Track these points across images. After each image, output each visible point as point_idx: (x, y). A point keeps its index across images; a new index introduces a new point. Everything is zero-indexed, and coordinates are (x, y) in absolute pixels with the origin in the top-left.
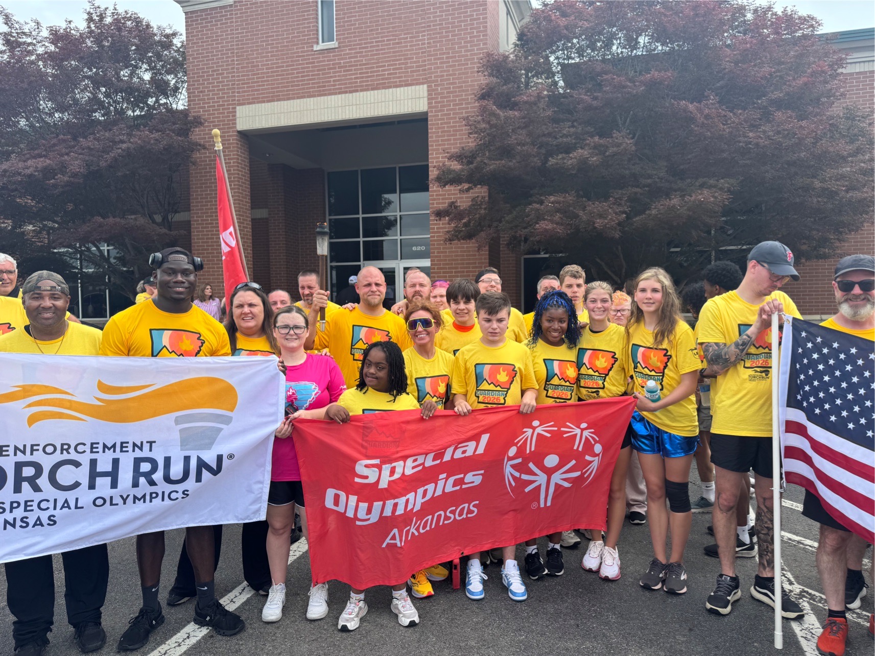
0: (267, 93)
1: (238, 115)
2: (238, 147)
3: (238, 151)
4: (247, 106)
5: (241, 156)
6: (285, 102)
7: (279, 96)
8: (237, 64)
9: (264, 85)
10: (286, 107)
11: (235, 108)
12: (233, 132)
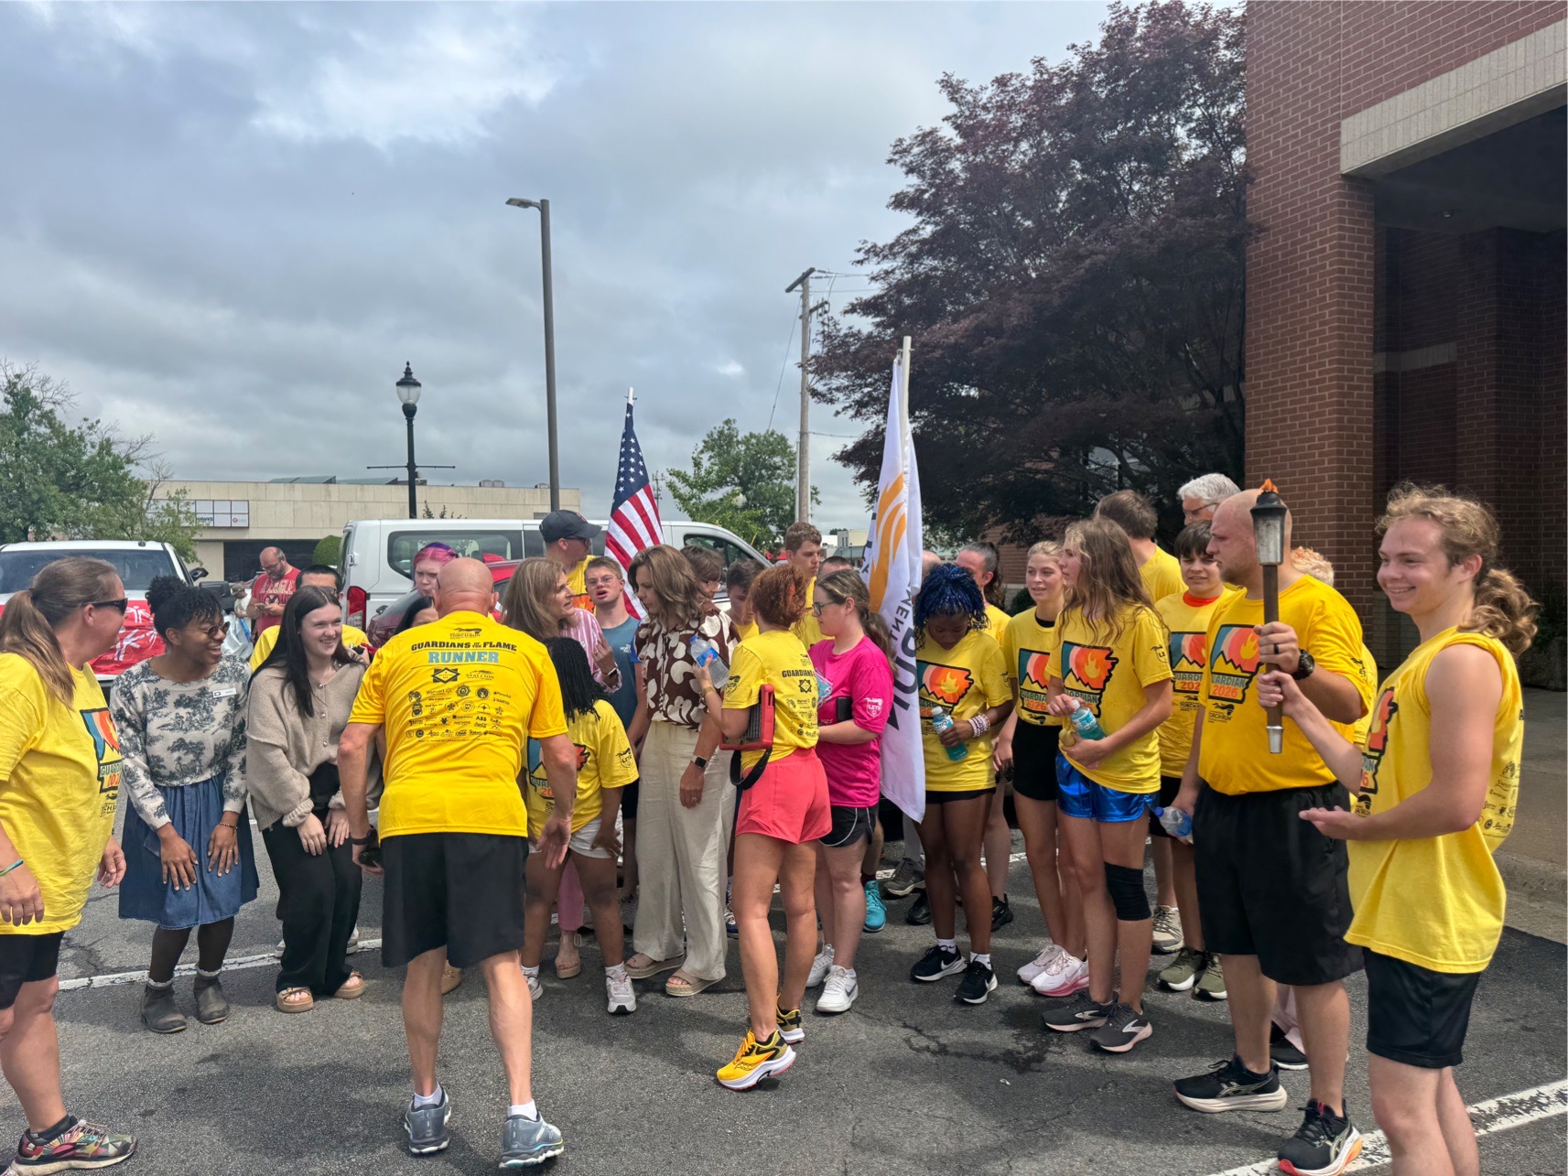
0: (1409, 67)
1: (1344, 139)
2: (1341, 212)
3: (1342, 220)
4: (1365, 112)
5: (1352, 230)
6: (1453, 73)
7: (1438, 63)
8: (1345, 27)
9: (1403, 51)
10: (1453, 86)
11: (1338, 125)
12: (1332, 179)
